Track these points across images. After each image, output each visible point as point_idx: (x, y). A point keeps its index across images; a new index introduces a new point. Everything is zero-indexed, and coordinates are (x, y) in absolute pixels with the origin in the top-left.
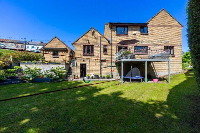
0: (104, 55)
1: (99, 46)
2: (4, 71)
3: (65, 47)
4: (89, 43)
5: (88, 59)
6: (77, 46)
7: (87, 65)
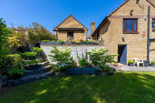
0: (152, 32)
1: (145, 19)
2: (19, 55)
3: (82, 27)
4: (131, 15)
5: (129, 38)
6: (113, 20)
7: (128, 46)
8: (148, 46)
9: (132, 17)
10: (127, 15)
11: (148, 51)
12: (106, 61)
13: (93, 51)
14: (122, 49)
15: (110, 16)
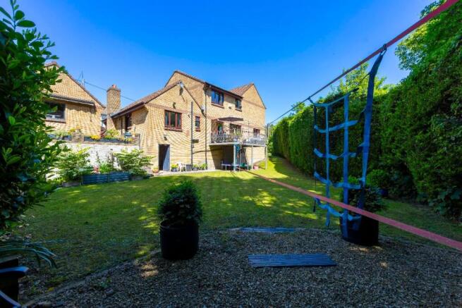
0: (196, 132)
1: (189, 116)
3: (90, 99)
4: (174, 107)
5: (173, 137)
6: (152, 109)
7: (171, 146)
8: (192, 147)
9: (175, 111)
10: (169, 106)
11: (192, 154)
12: (141, 165)
13: (123, 151)
14: (164, 150)
15: (147, 103)
